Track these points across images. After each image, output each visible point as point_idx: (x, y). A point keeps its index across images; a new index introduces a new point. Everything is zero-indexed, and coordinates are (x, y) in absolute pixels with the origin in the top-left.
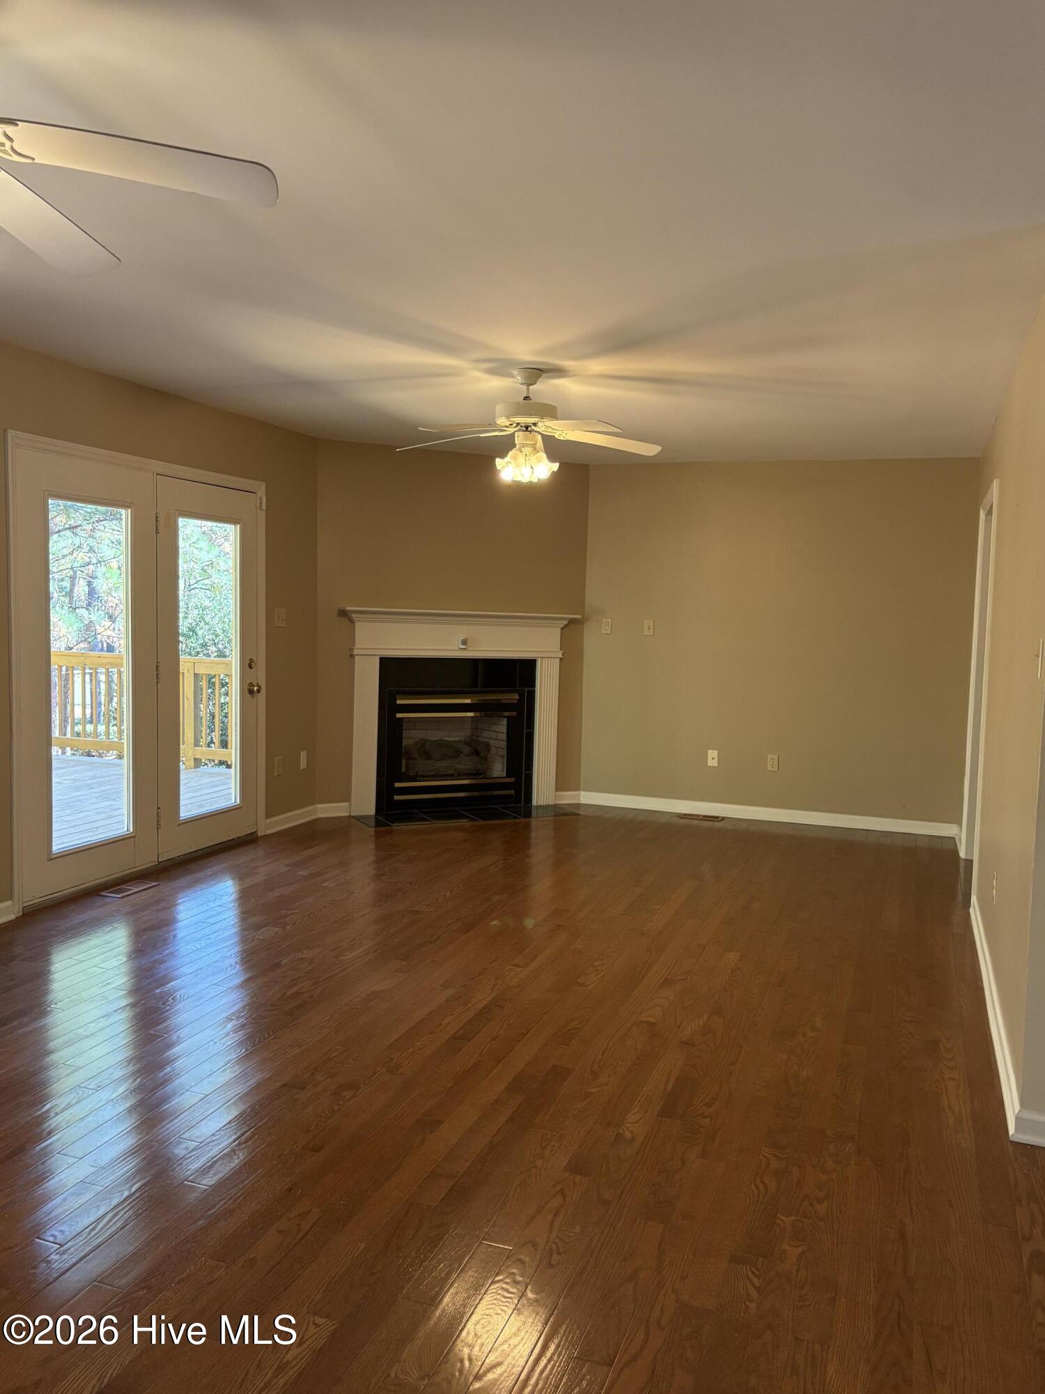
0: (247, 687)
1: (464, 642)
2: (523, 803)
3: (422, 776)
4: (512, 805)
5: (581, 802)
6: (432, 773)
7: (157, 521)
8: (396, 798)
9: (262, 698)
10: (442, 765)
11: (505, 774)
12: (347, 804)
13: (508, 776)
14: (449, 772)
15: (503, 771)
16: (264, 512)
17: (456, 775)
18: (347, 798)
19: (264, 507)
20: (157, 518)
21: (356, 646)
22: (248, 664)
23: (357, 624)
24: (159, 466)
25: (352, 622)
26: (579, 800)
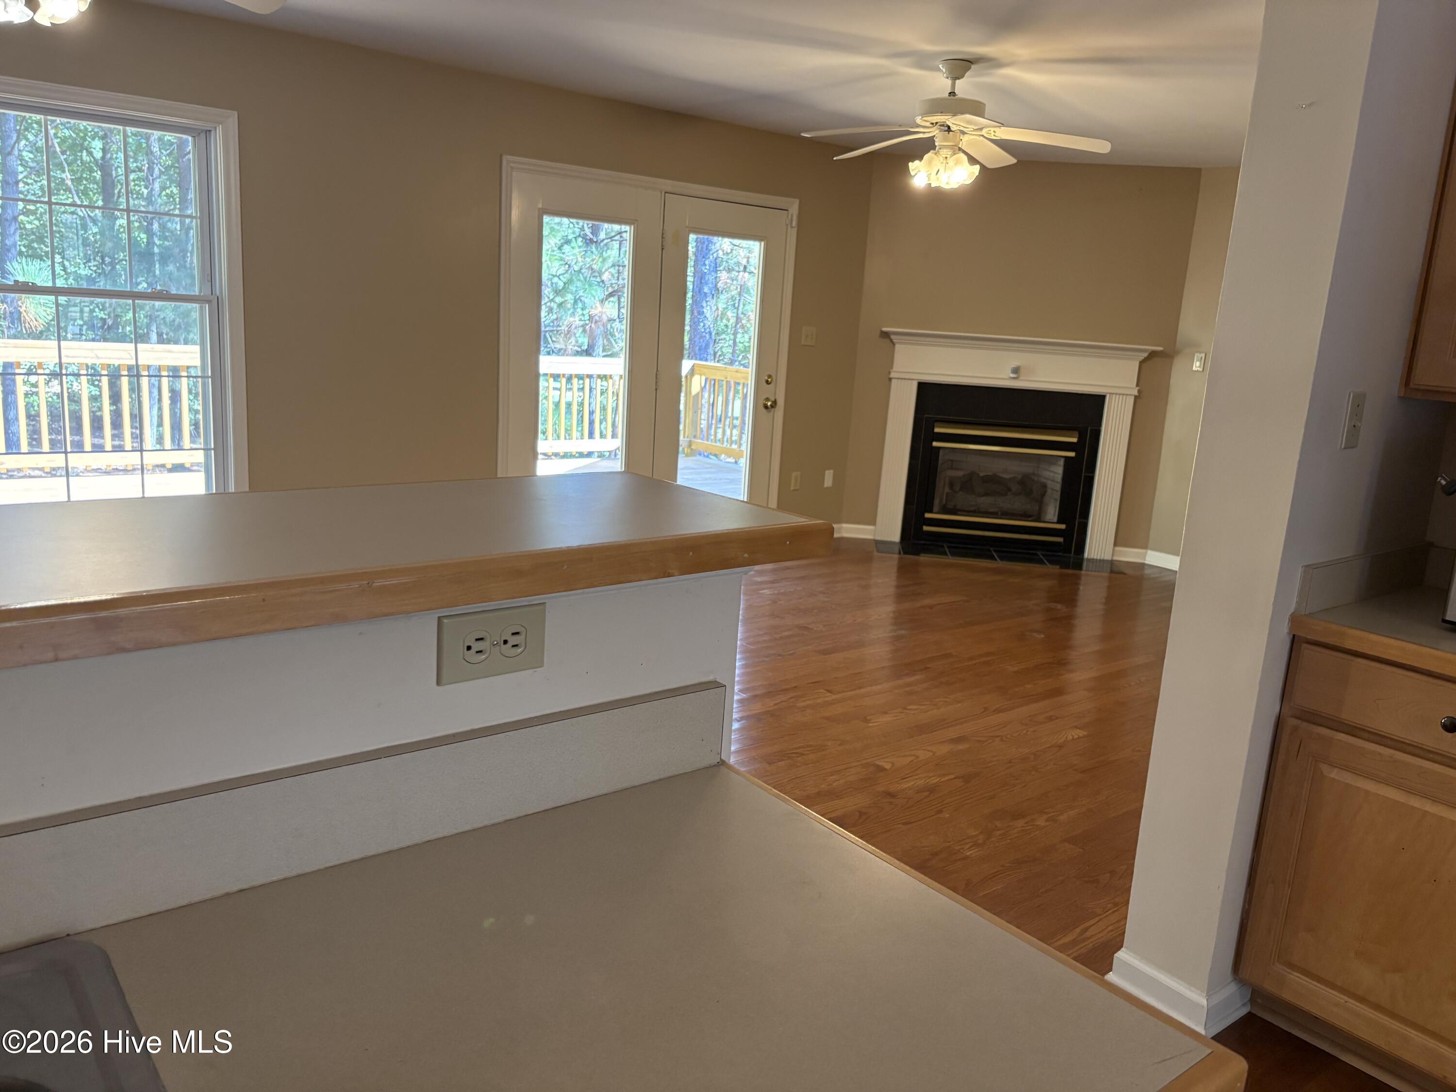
0: (761, 402)
1: (1016, 370)
2: (1073, 553)
3: (961, 510)
4: (1061, 554)
5: (1147, 562)
6: (972, 509)
7: (663, 238)
8: (925, 528)
9: (779, 413)
10: (985, 502)
11: (1055, 520)
12: (872, 527)
13: (1059, 521)
14: (992, 510)
15: (1054, 515)
16: (796, 229)
17: (999, 513)
18: (873, 522)
19: (794, 224)
20: (663, 234)
21: (894, 369)
22: (764, 380)
23: (897, 346)
24: (667, 184)
25: (894, 344)
26: (1145, 560)
